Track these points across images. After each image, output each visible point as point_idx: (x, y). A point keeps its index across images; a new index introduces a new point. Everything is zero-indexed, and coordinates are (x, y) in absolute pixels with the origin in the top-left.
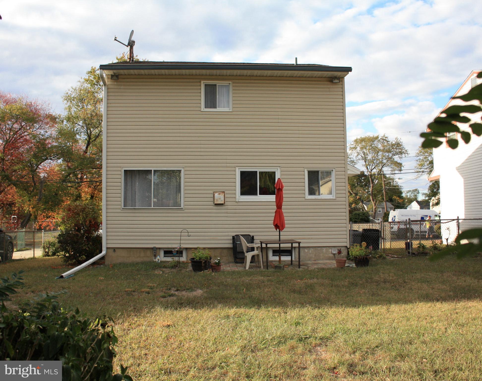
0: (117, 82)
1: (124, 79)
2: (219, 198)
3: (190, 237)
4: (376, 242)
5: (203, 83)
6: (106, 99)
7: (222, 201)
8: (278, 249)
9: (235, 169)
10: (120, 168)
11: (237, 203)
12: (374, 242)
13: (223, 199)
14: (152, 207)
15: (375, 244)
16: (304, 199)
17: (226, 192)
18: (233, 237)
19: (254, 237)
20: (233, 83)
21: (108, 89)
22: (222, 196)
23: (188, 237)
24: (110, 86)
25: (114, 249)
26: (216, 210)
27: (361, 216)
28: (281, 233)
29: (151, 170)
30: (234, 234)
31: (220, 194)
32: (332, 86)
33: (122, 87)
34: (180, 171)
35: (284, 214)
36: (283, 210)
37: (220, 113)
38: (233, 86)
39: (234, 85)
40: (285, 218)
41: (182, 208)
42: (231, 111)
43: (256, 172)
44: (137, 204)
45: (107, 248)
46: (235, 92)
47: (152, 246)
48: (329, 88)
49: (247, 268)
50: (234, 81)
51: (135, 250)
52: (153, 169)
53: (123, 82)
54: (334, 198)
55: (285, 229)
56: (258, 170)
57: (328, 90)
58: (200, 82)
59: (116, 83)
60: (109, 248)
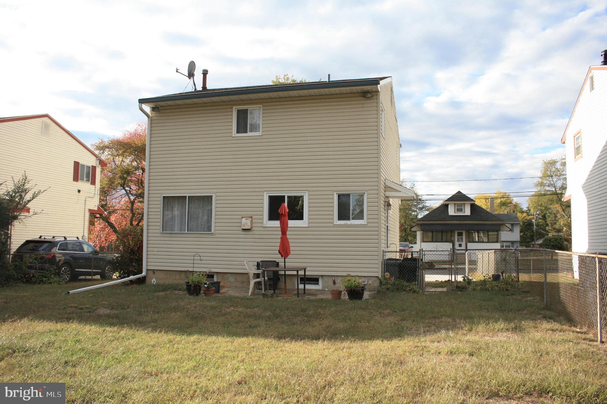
0: (159, 113)
1: (166, 110)
2: (246, 223)
3: (202, 261)
4: (414, 273)
5: (235, 108)
6: (149, 130)
7: (248, 226)
8: (303, 277)
9: (263, 194)
10: (160, 195)
11: (263, 228)
12: (411, 273)
13: (249, 224)
14: (186, 232)
15: (412, 275)
16: (332, 224)
17: (254, 217)
18: (258, 262)
19: (279, 263)
20: (263, 106)
21: (151, 120)
22: (249, 222)
23: (200, 261)
24: (153, 118)
25: (154, 271)
26: (243, 235)
27: (552, 242)
28: (286, 259)
29: (186, 196)
30: (259, 260)
31: (247, 219)
32: (365, 102)
33: (164, 118)
34: (211, 197)
35: (289, 240)
36: (287, 236)
37: (252, 138)
38: (263, 110)
39: (265, 108)
40: (290, 244)
41: (212, 233)
42: (261, 135)
43: (284, 197)
44: (176, 228)
45: (147, 270)
46: (266, 115)
47: (186, 269)
48: (362, 104)
49: (250, 294)
50: (265, 104)
51: (171, 272)
52: (187, 195)
53: (165, 113)
54: (365, 223)
55: (290, 256)
56: (286, 195)
57: (361, 106)
58: (232, 108)
59: (158, 115)
60: (150, 270)
